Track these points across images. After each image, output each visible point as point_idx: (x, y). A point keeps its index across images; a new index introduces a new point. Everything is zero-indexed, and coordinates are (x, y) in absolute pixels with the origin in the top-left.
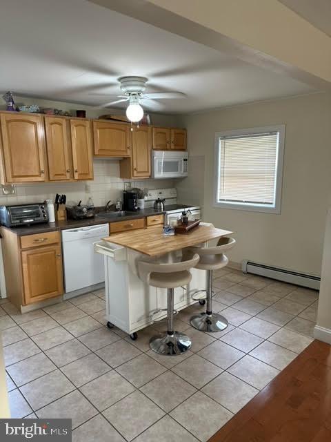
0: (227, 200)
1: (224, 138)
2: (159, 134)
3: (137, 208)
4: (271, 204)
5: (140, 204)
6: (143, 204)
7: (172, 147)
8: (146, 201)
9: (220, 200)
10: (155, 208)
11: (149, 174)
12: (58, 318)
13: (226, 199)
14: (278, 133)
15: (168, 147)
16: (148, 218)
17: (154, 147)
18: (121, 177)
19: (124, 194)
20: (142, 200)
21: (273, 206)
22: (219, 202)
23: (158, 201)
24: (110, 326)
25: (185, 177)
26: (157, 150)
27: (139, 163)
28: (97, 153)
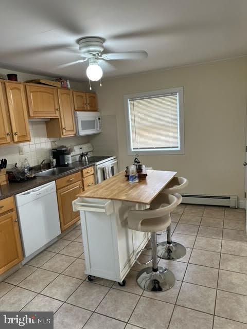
0: (141, 148)
1: (132, 99)
2: (79, 97)
3: (67, 163)
4: (177, 147)
5: (68, 159)
6: (70, 159)
7: (89, 109)
8: (72, 156)
9: (134, 149)
10: (81, 161)
11: (74, 133)
12: (30, 286)
13: (139, 147)
14: (178, 94)
15: (86, 108)
16: (83, 170)
17: (76, 109)
18: (48, 137)
19: (53, 152)
20: (69, 156)
21: (179, 149)
22: (132, 150)
23: (82, 155)
24: (91, 279)
25: (99, 133)
26: (78, 110)
27: (67, 123)
28: (32, 115)
